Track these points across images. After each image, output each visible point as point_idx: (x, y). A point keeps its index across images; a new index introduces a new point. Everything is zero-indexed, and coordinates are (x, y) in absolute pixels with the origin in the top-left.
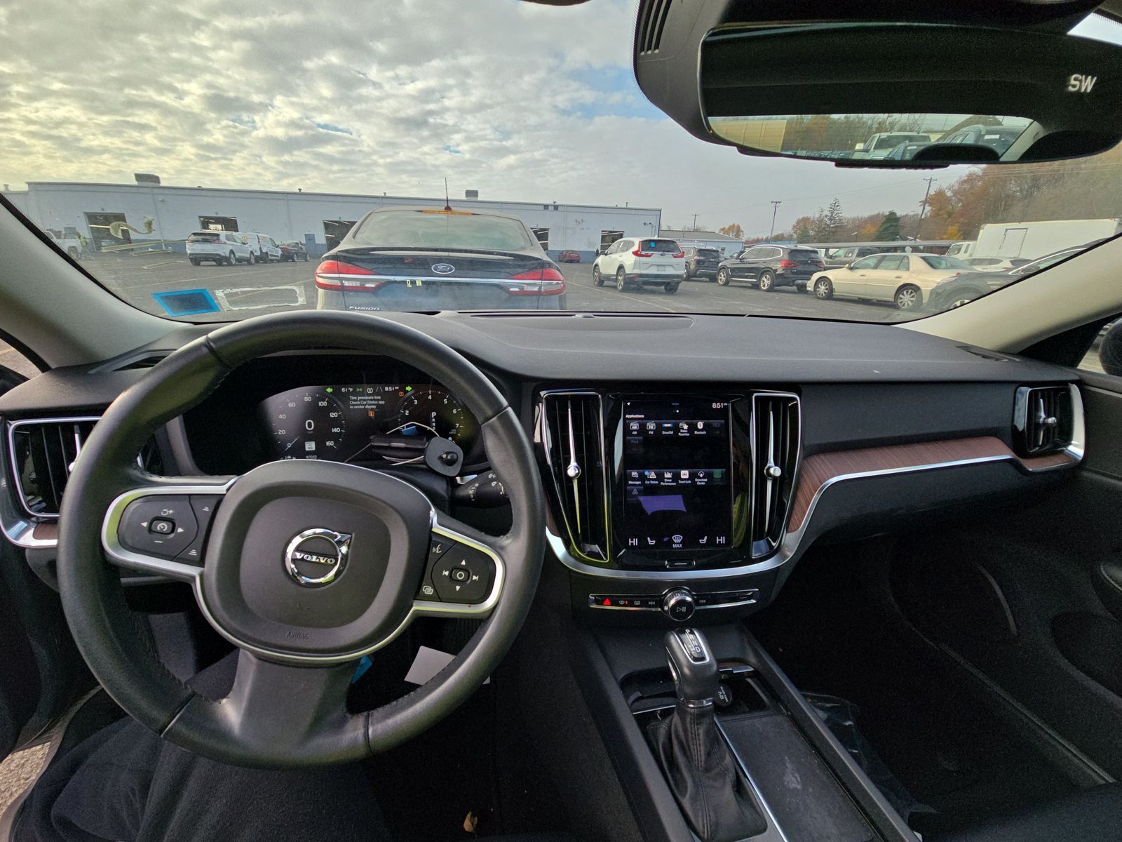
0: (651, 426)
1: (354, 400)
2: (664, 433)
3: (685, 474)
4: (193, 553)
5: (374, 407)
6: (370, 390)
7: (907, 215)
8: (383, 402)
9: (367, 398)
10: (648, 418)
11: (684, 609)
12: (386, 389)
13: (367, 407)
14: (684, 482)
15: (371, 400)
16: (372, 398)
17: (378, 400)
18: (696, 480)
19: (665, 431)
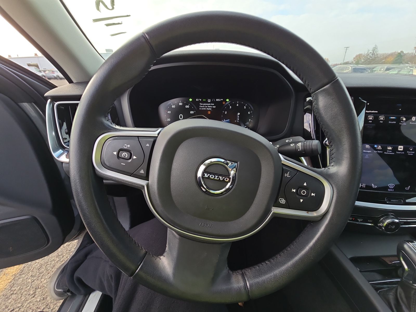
0: (382, 118)
1: (202, 105)
2: (390, 122)
3: (401, 148)
4: (142, 172)
5: (211, 109)
6: (209, 101)
7: (408, 53)
8: (215, 107)
9: (208, 104)
10: (380, 113)
11: (394, 227)
12: (217, 100)
13: (207, 109)
14: (400, 153)
15: (209, 105)
16: (210, 104)
17: (213, 106)
18: (408, 152)
19: (390, 121)
